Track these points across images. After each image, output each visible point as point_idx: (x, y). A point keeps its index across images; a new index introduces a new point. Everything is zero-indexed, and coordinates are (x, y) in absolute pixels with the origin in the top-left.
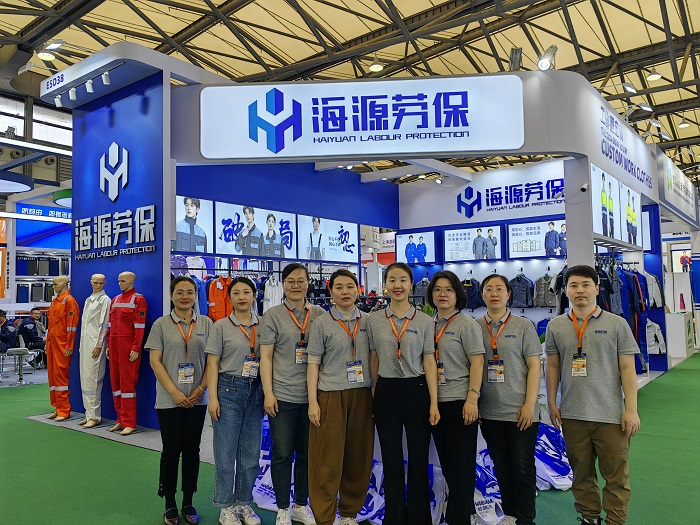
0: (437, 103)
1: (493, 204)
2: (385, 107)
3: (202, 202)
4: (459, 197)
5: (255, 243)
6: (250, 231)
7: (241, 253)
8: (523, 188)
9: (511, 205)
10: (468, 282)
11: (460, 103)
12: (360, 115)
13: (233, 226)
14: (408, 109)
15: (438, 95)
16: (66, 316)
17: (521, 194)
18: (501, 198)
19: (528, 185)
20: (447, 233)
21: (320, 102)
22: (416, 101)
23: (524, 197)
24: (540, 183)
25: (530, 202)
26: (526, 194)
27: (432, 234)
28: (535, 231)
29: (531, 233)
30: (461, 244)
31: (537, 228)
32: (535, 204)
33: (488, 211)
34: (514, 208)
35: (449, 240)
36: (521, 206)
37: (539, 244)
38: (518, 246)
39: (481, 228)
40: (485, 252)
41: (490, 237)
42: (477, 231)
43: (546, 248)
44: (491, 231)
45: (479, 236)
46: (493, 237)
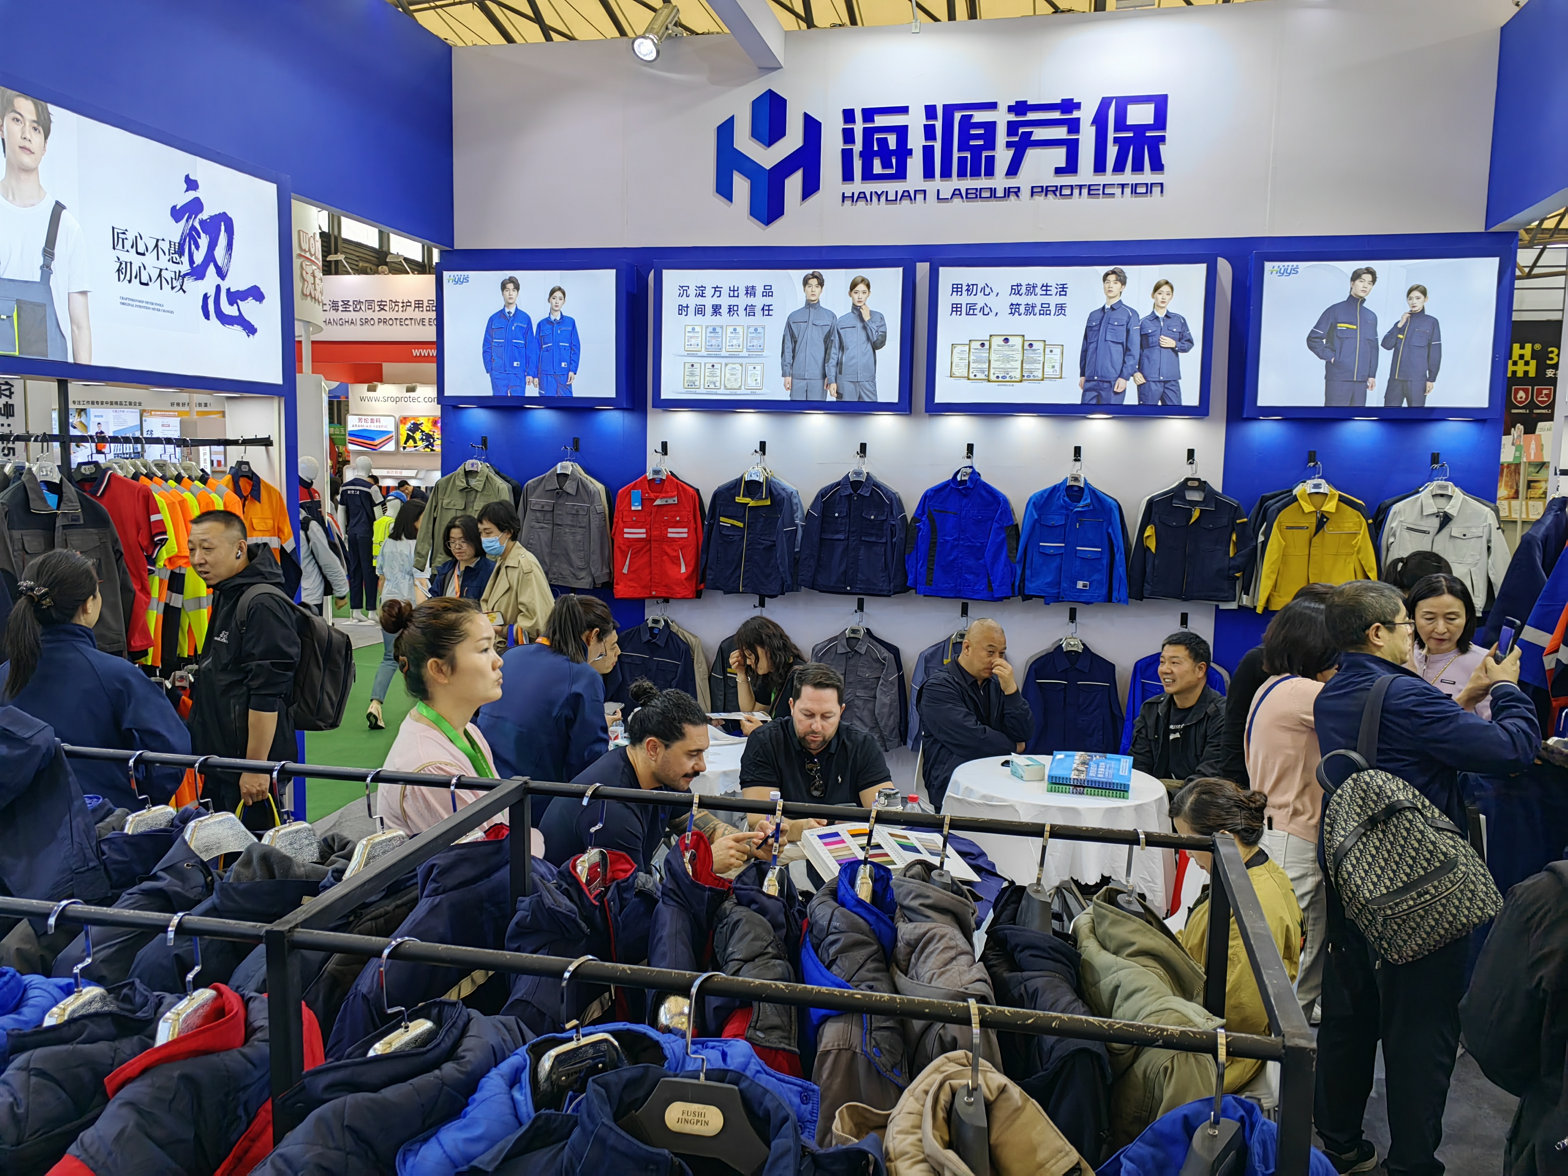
1: (868, 175)
4: (726, 130)
8: (1001, 118)
9: (947, 187)
10: (753, 487)
17: (991, 144)
18: (904, 152)
19: (1020, 108)
20: (672, 279)
23: (1003, 156)
24: (1069, 106)
25: (1025, 178)
26: (1009, 145)
27: (607, 279)
28: (1046, 299)
29: (1030, 309)
30: (731, 329)
31: (1054, 291)
32: (1045, 190)
33: (848, 203)
34: (957, 201)
35: (682, 309)
36: (986, 194)
37: (1058, 357)
38: (972, 357)
39: (822, 272)
40: (832, 371)
41: (856, 309)
42: (806, 282)
43: (1082, 374)
44: (861, 287)
45: (811, 305)
46: (872, 313)
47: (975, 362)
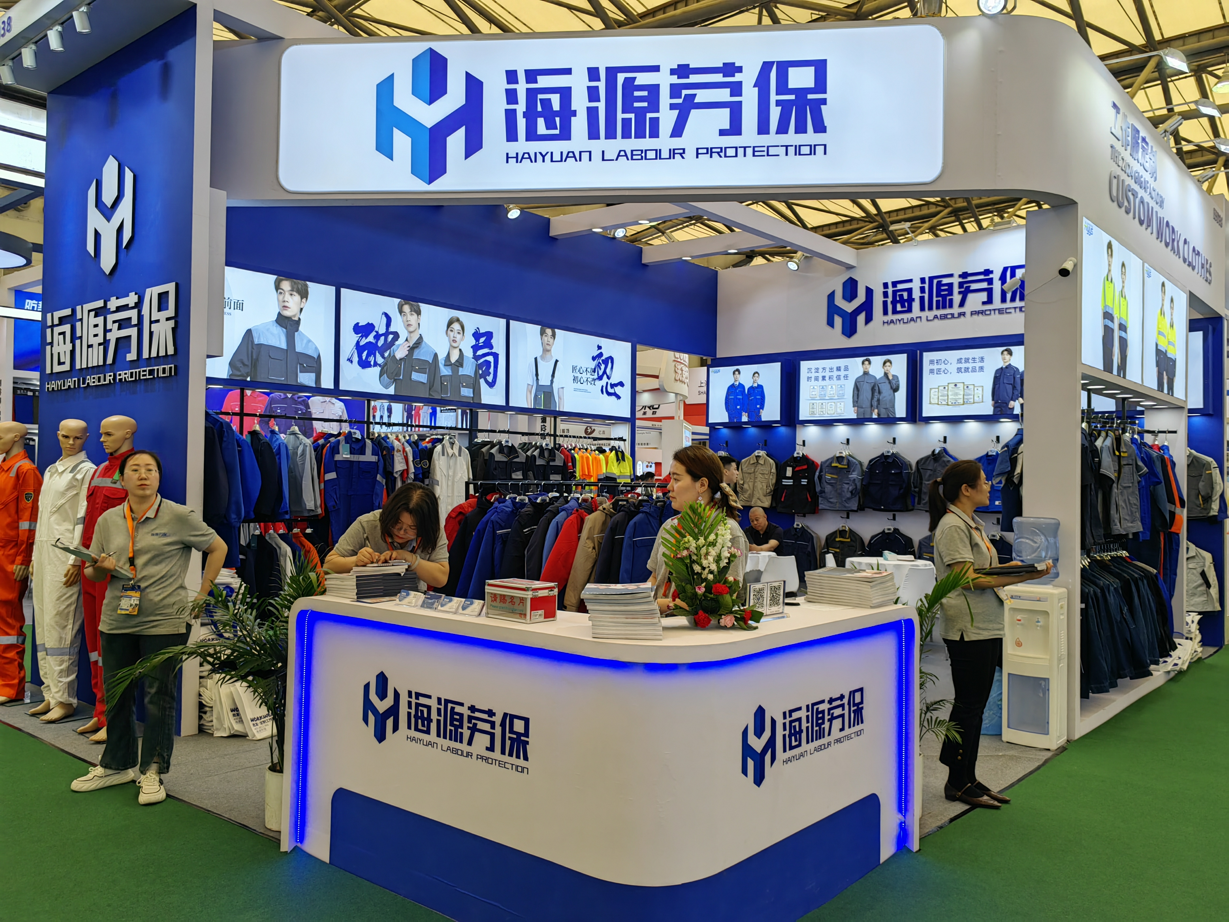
0: (762, 83)
1: (895, 312)
2: (654, 90)
3: (312, 287)
5: (421, 371)
6: (412, 349)
7: (391, 391)
8: (956, 281)
9: (931, 314)
11: (812, 85)
12: (601, 105)
13: (377, 337)
14: (702, 96)
15: (767, 66)
16: (17, 500)
18: (911, 300)
19: (964, 275)
20: (805, 366)
21: (521, 77)
22: (718, 78)
23: (957, 298)
24: (988, 272)
25: (967, 308)
26: (960, 293)
27: (776, 368)
28: (974, 365)
29: (967, 370)
30: (830, 387)
31: (978, 360)
32: (978, 313)
33: (886, 325)
34: (936, 320)
35: (809, 378)
36: (949, 316)
37: (981, 392)
38: (940, 394)
39: (870, 358)
40: (875, 403)
41: (886, 374)
42: (863, 363)
43: (993, 400)
44: (888, 364)
45: (866, 373)
46: (893, 376)
47: (942, 396)
